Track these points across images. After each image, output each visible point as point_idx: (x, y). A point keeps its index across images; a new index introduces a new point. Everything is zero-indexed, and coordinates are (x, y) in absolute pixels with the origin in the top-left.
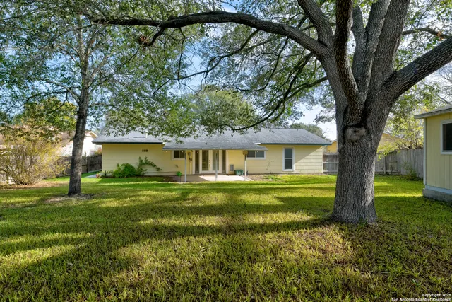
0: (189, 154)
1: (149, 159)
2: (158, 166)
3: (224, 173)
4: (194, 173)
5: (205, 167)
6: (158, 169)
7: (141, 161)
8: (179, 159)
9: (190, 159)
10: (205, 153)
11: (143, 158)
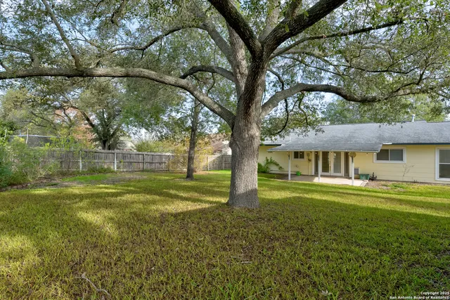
0: (308, 155)
1: (273, 159)
2: (281, 165)
3: (347, 176)
4: (314, 174)
5: (326, 168)
6: (280, 168)
7: (267, 160)
8: (299, 159)
9: (310, 160)
10: (325, 154)
11: (269, 158)
